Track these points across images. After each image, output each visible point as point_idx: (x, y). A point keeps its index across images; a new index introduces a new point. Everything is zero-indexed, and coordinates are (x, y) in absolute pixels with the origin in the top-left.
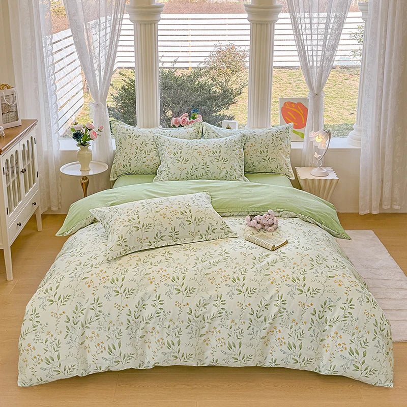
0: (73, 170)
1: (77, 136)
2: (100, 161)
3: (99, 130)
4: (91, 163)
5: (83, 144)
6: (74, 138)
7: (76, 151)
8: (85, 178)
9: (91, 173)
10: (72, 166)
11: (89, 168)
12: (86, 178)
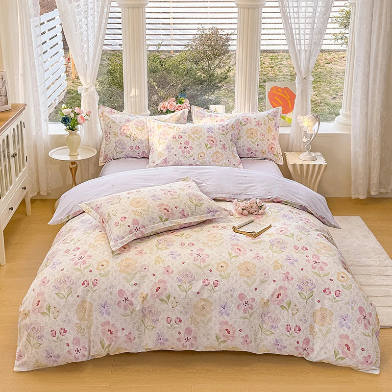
0: (62, 155)
1: (65, 120)
2: (88, 146)
3: (87, 115)
4: (80, 148)
5: (72, 129)
6: (62, 122)
7: (65, 135)
8: (73, 163)
9: (79, 158)
10: (61, 150)
11: (78, 153)
12: (75, 163)
